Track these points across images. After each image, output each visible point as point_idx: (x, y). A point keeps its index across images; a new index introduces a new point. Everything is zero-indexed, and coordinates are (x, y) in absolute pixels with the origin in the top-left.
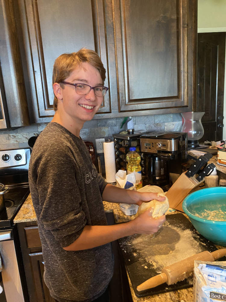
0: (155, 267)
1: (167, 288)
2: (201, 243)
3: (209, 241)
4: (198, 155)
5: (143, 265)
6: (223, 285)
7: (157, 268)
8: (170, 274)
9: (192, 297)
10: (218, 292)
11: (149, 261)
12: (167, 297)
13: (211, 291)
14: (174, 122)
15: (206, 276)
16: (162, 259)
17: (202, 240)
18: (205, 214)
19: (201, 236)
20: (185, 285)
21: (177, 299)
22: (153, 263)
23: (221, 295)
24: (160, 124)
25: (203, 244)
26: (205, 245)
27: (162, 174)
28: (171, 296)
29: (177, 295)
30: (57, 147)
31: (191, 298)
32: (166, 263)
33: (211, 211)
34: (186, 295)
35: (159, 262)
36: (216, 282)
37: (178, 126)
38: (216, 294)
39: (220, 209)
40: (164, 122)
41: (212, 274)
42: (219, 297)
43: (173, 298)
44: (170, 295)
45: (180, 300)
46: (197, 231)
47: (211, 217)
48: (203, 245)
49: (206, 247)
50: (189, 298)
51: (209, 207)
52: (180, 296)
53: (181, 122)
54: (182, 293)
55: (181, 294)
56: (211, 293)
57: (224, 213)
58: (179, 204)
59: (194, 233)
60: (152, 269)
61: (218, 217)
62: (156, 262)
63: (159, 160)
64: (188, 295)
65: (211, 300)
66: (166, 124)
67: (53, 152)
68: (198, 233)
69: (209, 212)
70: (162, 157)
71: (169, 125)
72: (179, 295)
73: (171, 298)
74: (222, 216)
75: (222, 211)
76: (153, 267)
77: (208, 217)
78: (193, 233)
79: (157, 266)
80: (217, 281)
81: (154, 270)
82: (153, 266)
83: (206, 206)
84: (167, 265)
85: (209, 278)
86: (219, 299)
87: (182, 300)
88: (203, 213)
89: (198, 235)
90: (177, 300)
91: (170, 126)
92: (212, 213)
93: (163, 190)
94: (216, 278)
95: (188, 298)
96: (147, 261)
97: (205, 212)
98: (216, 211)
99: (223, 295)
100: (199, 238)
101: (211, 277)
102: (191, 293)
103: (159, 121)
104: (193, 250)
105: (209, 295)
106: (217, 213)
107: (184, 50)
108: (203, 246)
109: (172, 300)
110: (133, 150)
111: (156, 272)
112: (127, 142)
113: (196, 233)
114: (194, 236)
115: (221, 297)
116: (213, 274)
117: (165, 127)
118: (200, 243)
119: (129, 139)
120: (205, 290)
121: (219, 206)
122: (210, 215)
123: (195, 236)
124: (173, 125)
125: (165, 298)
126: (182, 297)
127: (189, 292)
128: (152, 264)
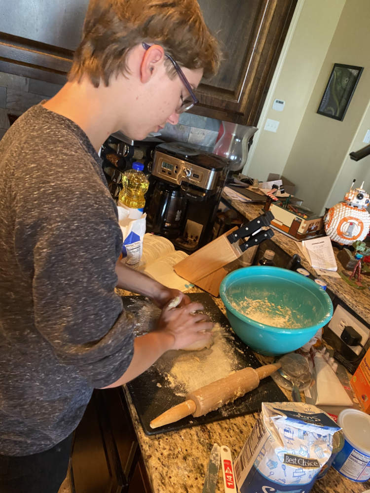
0: (172, 385)
1: (192, 422)
2: (237, 349)
3: (249, 347)
4: (233, 198)
5: (153, 381)
6: (302, 445)
7: (175, 387)
8: (201, 403)
9: (227, 437)
10: (294, 455)
11: (162, 375)
12: (193, 437)
13: (286, 453)
14: (207, 130)
15: (281, 431)
16: (182, 372)
17: (238, 344)
18: (245, 304)
19: (237, 338)
20: (216, 418)
21: (207, 441)
22: (168, 377)
23: (298, 458)
24: (183, 126)
25: (240, 351)
26: (243, 353)
27: (177, 219)
28: (198, 437)
29: (206, 435)
30: (93, 202)
31: (227, 439)
32: (188, 379)
33: (253, 300)
34: (219, 434)
35: (178, 376)
36: (293, 439)
37: (210, 139)
38: (291, 457)
39: (266, 298)
40: (190, 125)
41: (288, 428)
42: (294, 461)
43: (202, 440)
44: (197, 435)
45: (211, 443)
46: (231, 329)
47: (251, 308)
48: (240, 353)
49: (243, 356)
50: (224, 439)
51: (252, 294)
52: (211, 436)
53: (216, 133)
54: (213, 431)
55: (212, 433)
56: (285, 455)
57: (270, 306)
58: (203, 278)
59: (227, 332)
60: (167, 388)
61: (261, 309)
62: (173, 377)
63: (178, 196)
64: (222, 434)
65: (283, 465)
66: (193, 129)
67: (84, 212)
68: (233, 332)
69: (250, 301)
70: (188, 194)
71: (197, 132)
72: (209, 434)
73: (199, 440)
74: (267, 309)
75: (269, 302)
76: (170, 386)
77: (247, 307)
78: (226, 330)
79: (175, 383)
80: (294, 437)
81: (171, 389)
82: (169, 383)
83: (248, 292)
84: (190, 382)
85: (285, 435)
86: (295, 464)
87: (215, 443)
88: (242, 302)
89: (233, 335)
90: (207, 443)
91: (198, 135)
92: (254, 303)
93: (174, 246)
94: (293, 433)
95: (222, 440)
96: (160, 374)
97: (245, 300)
98: (260, 301)
99: (300, 458)
100: (234, 341)
101: (287, 433)
102: (226, 431)
103: (183, 121)
104: (226, 360)
105: (283, 459)
106: (261, 303)
107: (270, 10)
108: (240, 355)
109: (200, 443)
110: (138, 169)
111: (174, 394)
112: (127, 147)
113: (229, 331)
114: (227, 336)
115: (297, 462)
116: (290, 428)
117: (191, 134)
118: (235, 349)
119: (132, 144)
120: (279, 452)
121: (266, 293)
122: (250, 305)
123: (229, 337)
124: (204, 134)
125: (190, 439)
126: (214, 437)
127: (222, 429)
128: (168, 379)
